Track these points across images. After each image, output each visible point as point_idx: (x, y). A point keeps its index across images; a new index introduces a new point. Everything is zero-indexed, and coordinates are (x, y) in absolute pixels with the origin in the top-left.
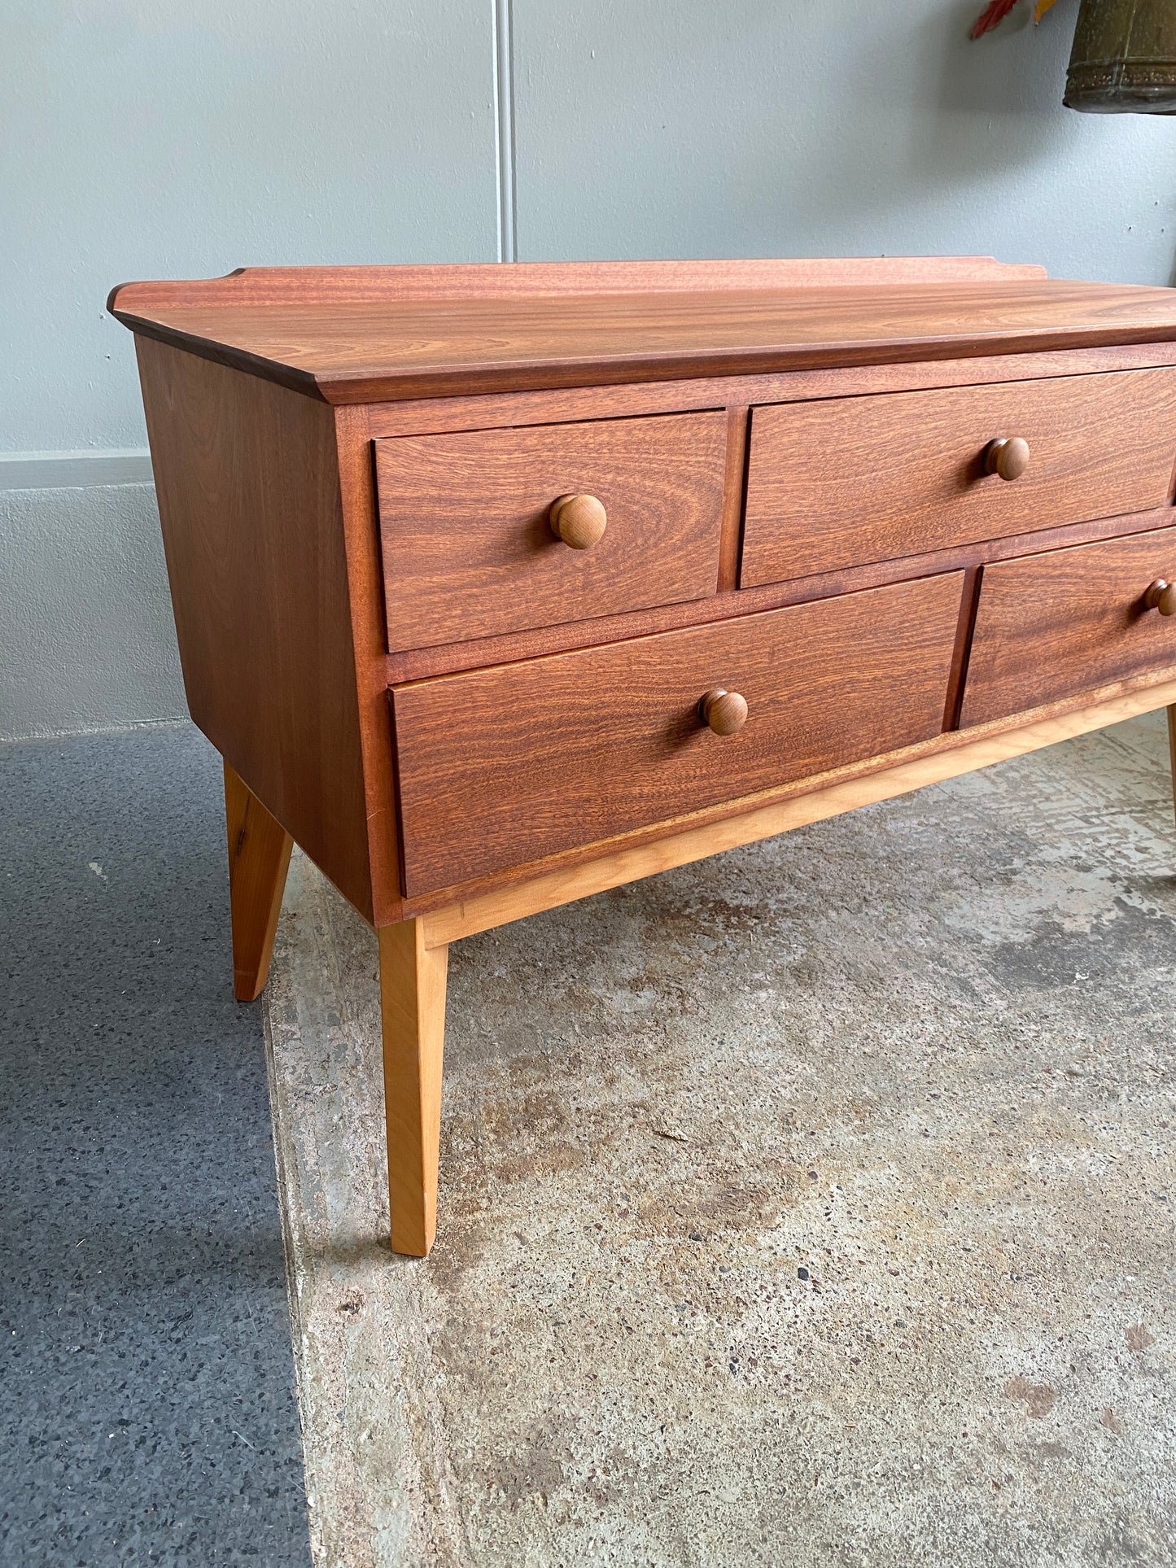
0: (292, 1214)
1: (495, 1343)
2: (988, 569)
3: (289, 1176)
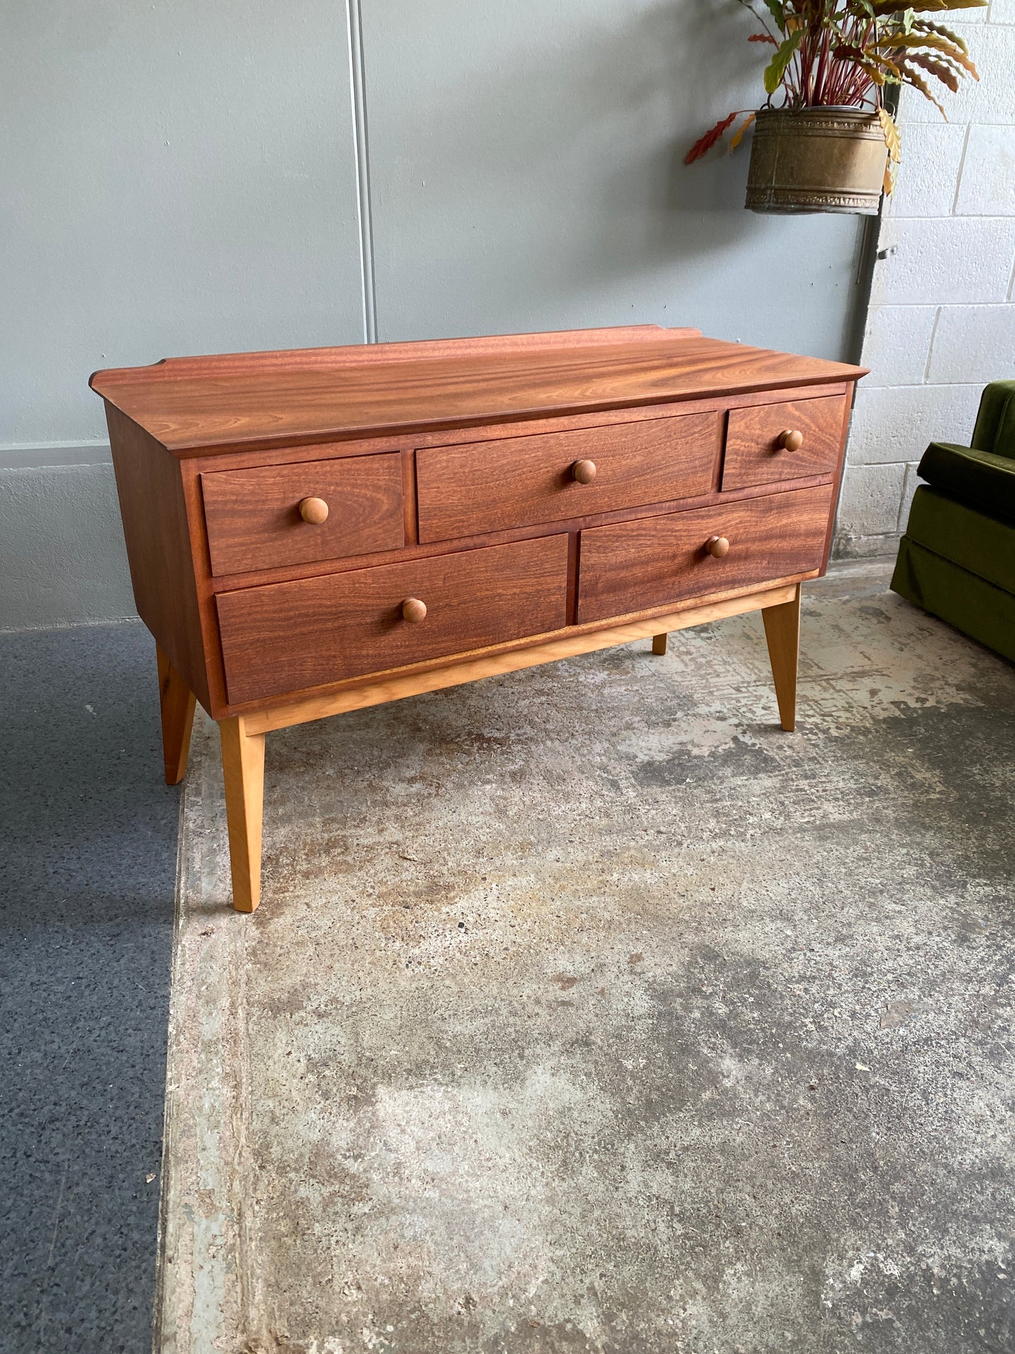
0: (182, 891)
2: (584, 532)
3: (183, 873)
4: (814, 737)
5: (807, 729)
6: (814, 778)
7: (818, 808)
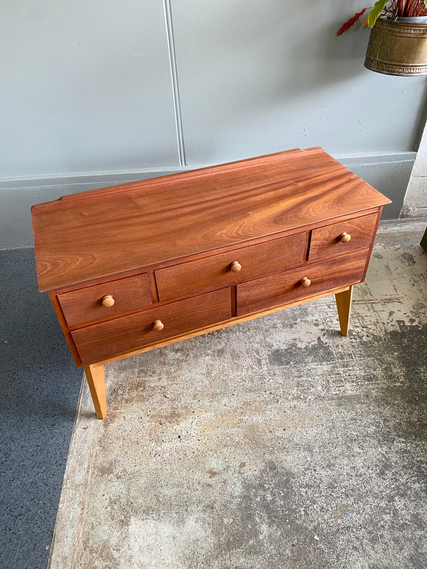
1: (110, 442)
2: (238, 286)
4: (354, 341)
5: (352, 335)
6: (347, 367)
7: (343, 386)
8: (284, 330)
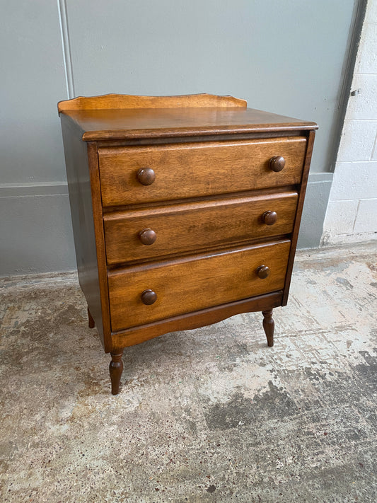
4: (316, 382)
5: (312, 374)
6: (318, 421)
7: (322, 453)
8: (221, 375)
